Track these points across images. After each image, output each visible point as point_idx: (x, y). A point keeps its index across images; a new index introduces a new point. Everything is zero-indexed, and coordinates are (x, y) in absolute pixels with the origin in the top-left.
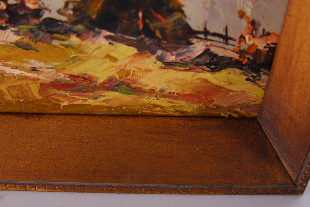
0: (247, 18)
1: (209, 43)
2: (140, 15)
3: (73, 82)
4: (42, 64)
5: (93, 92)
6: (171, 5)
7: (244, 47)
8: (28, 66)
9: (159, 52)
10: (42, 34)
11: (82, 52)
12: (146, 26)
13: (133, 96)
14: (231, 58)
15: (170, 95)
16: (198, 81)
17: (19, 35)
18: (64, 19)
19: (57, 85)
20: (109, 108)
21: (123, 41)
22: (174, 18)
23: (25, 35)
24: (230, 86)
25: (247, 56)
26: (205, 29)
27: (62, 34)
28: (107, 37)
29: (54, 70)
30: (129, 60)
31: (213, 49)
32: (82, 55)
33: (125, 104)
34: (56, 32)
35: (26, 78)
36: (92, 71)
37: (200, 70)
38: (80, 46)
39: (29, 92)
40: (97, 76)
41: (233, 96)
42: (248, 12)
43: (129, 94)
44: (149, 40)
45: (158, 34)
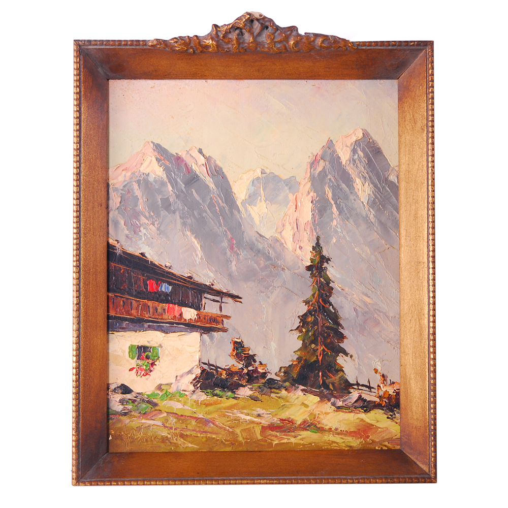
0: (380, 373)
1: (360, 391)
2: (320, 374)
3: (282, 424)
4: (264, 411)
5: (294, 432)
6: (337, 367)
7: (381, 393)
8: (255, 413)
9: (333, 400)
10: (265, 389)
11: (288, 402)
12: (324, 381)
13: (319, 434)
14: (375, 402)
15: (341, 433)
16: (358, 421)
17: (252, 390)
18: (279, 379)
19: (272, 427)
20: (304, 445)
21: (311, 393)
22: (339, 375)
23: (255, 390)
24: (378, 423)
25: (384, 400)
26: (357, 382)
27: (277, 389)
28: (302, 390)
29: (270, 415)
30: (315, 406)
31: (364, 396)
32: (287, 403)
33: (314, 441)
34: (273, 388)
35: (253, 422)
36: (294, 415)
37: (358, 412)
38: (287, 397)
39: (254, 434)
40: (296, 419)
41: (381, 432)
42: (379, 369)
43: (316, 432)
44: (326, 391)
45: (331, 387)
